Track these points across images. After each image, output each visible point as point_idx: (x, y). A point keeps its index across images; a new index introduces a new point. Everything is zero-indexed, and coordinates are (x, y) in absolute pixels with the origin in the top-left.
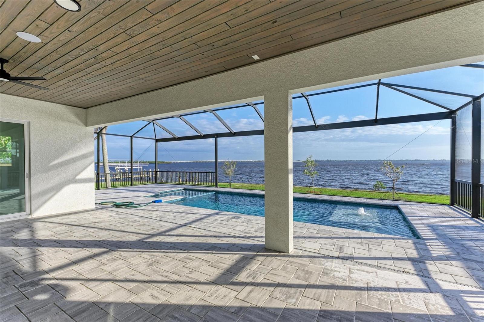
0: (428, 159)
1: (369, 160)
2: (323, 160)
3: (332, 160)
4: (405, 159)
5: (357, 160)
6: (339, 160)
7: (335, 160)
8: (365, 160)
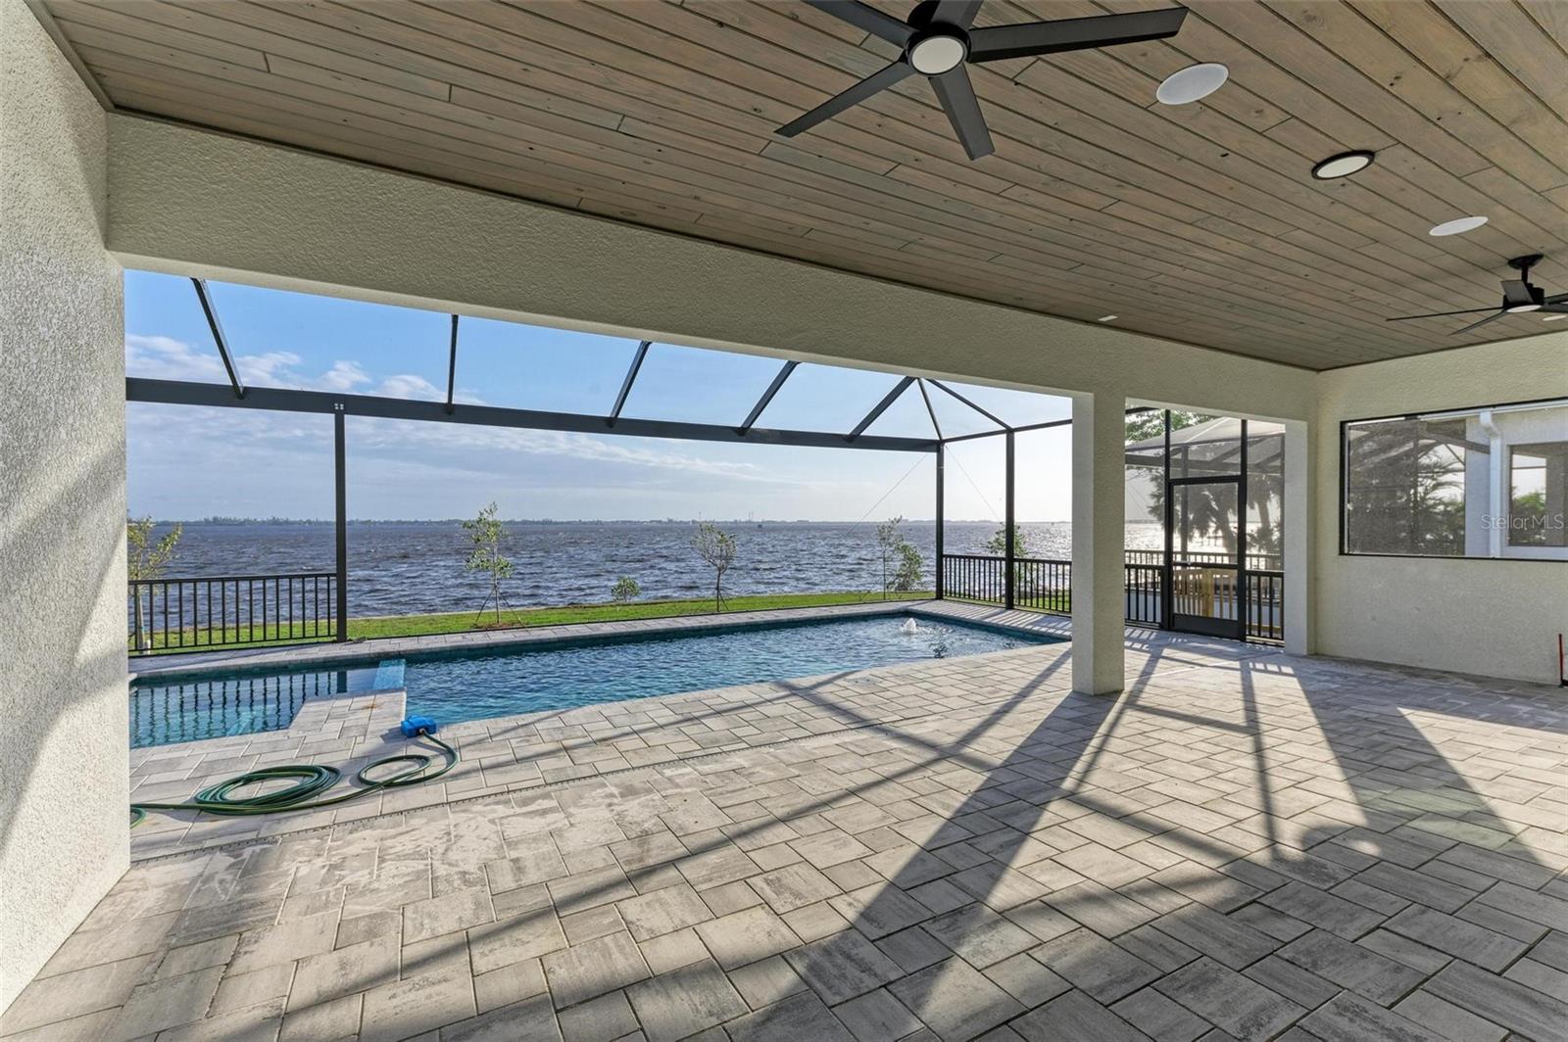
0: (570, 520)
1: (427, 520)
2: (252, 518)
3: (292, 519)
4: (520, 520)
5: (386, 519)
6: (322, 520)
7: (304, 520)
8: (413, 520)
